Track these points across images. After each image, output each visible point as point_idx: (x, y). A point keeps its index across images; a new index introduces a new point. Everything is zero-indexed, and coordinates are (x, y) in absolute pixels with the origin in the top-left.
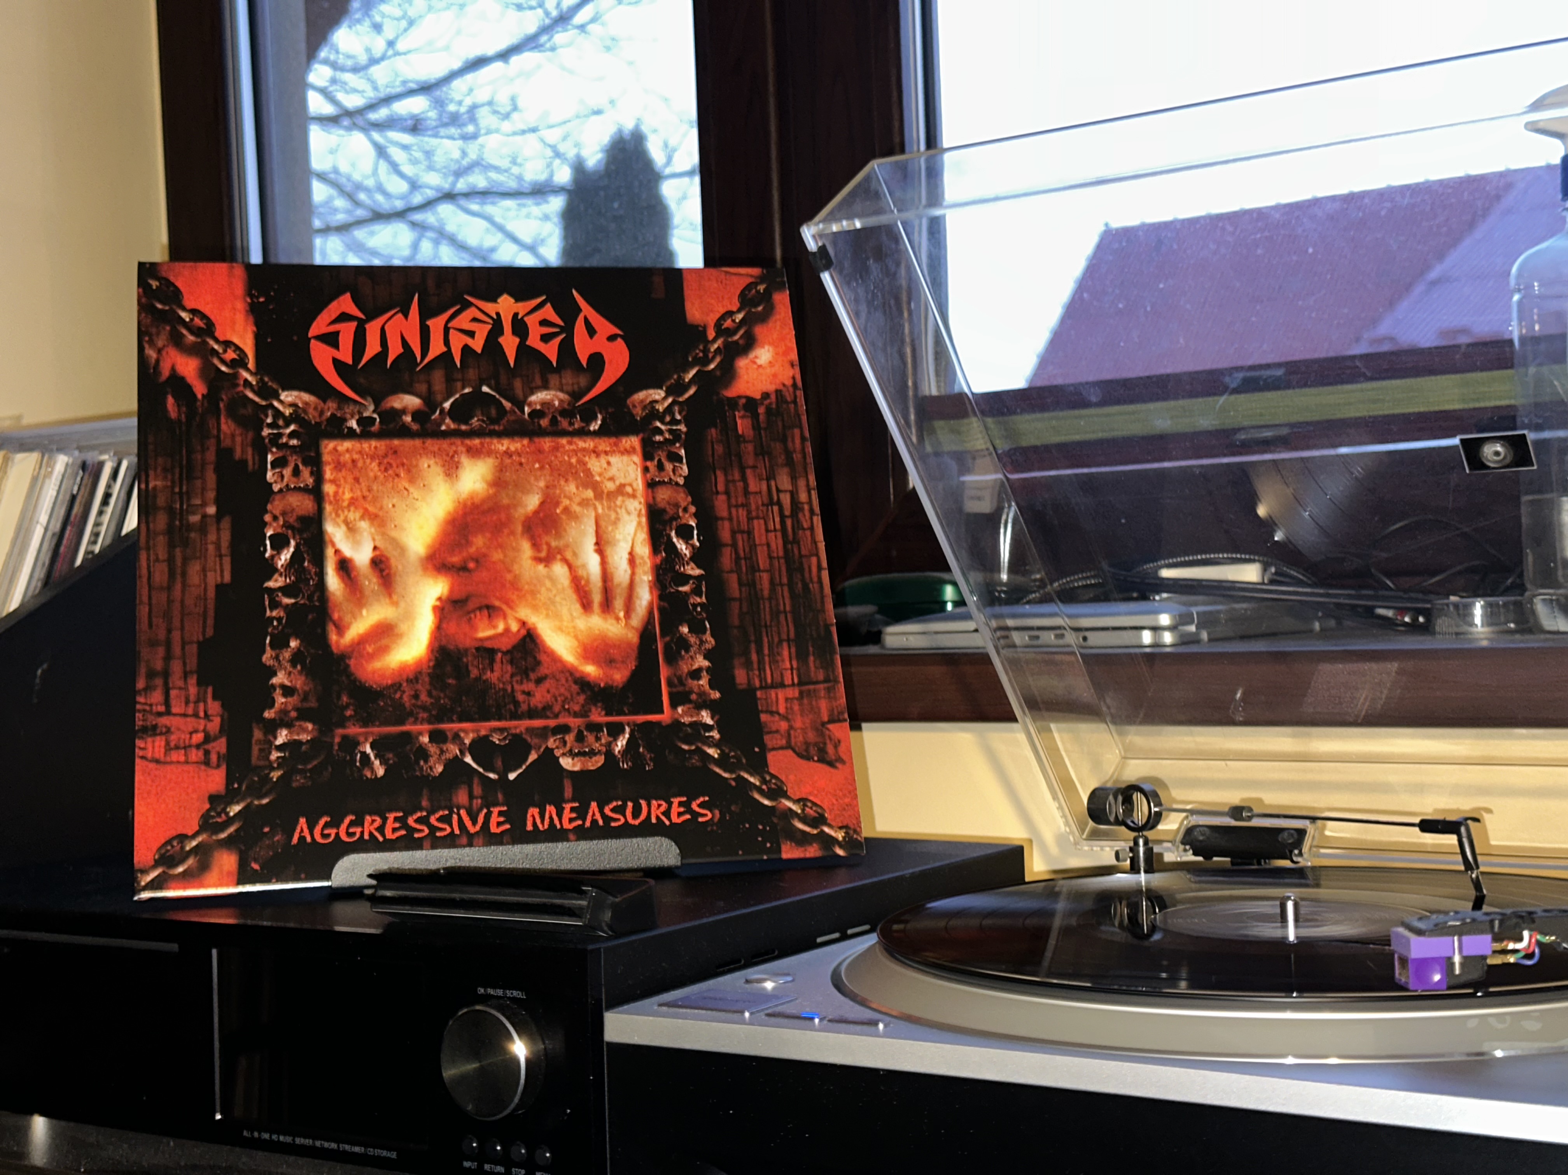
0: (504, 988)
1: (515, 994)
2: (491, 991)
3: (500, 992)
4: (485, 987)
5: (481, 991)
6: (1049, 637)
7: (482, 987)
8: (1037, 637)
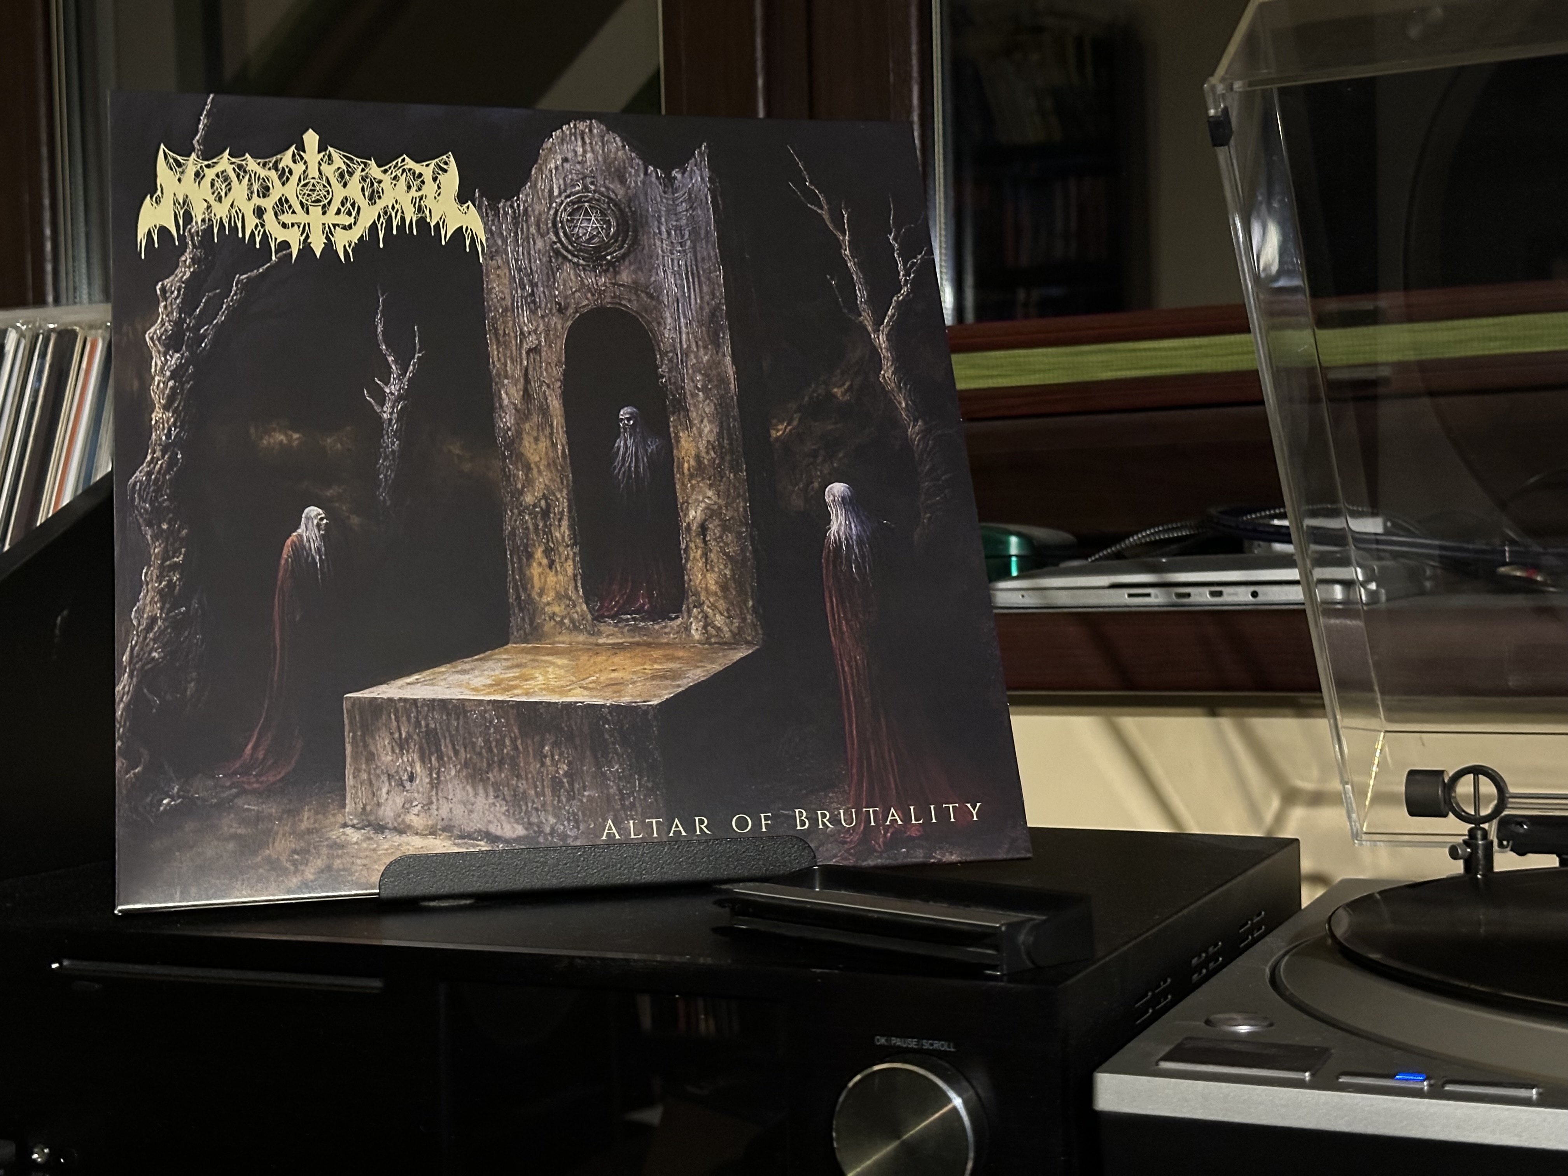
0: (921, 1037)
1: (937, 1045)
2: (897, 1042)
3: (912, 1043)
4: (888, 1035)
5: (883, 1041)
6: (1202, 597)
7: (882, 1035)
8: (1189, 595)
